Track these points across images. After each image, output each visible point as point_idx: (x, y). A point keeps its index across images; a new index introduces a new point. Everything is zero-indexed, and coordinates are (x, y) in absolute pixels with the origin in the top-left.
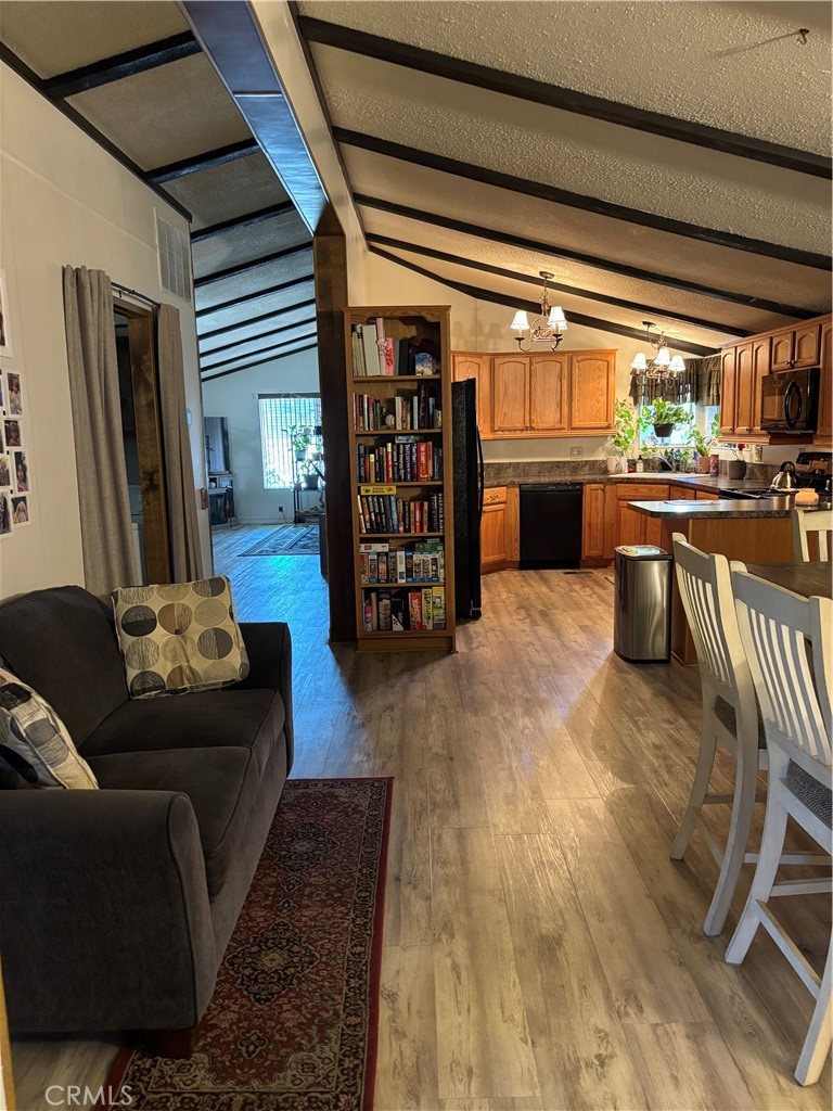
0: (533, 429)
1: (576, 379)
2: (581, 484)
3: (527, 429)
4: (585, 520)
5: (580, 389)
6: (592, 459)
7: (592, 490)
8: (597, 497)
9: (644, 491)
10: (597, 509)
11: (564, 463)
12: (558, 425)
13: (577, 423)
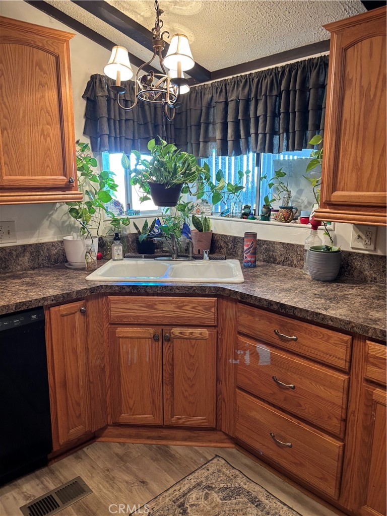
2: (39, 308)
4: (55, 376)
6: (33, 241)
7: (63, 316)
8: (74, 327)
9: (166, 308)
10: (75, 351)
13: (4, 178)
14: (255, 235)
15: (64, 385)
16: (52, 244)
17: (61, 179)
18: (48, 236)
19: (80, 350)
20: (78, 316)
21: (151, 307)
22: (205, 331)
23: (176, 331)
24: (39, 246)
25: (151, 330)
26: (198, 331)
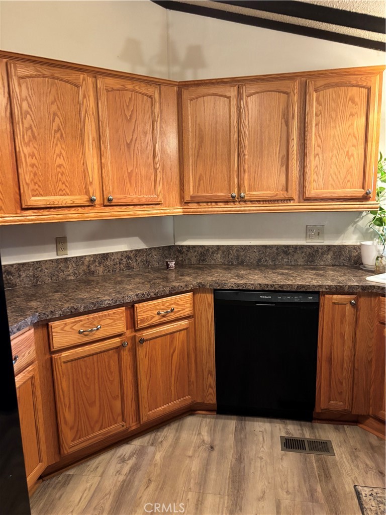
0: (242, 200)
1: (312, 120)
2: (317, 293)
3: (233, 200)
4: (322, 351)
5: (318, 135)
6: (337, 243)
7: (335, 304)
8: (343, 316)
10: (342, 336)
11: (296, 248)
12: (282, 194)
13: (312, 192)
15: (330, 361)
19: (348, 336)
20: (348, 307)
24: (341, 248)
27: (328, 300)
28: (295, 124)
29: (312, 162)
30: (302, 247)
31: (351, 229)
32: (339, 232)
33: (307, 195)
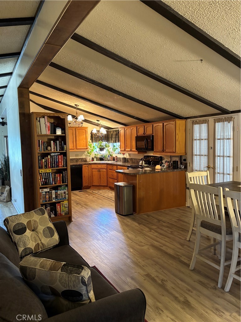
1: (77, 135)
2: (82, 165)
4: (83, 175)
5: (78, 138)
6: (81, 158)
9: (99, 166)
11: (74, 159)
12: (73, 148)
13: (78, 148)
14: (117, 156)
15: (85, 177)
16: (84, 158)
17: (86, 148)
18: (84, 157)
19: (87, 172)
20: (87, 167)
21: (98, 166)
22: (105, 170)
23: (101, 170)
24: (82, 158)
25: (98, 170)
26: (104, 170)
27: (84, 166)
28: (74, 136)
29: (77, 142)
30: (75, 159)
31: (84, 155)
32: (81, 155)
33: (77, 148)
